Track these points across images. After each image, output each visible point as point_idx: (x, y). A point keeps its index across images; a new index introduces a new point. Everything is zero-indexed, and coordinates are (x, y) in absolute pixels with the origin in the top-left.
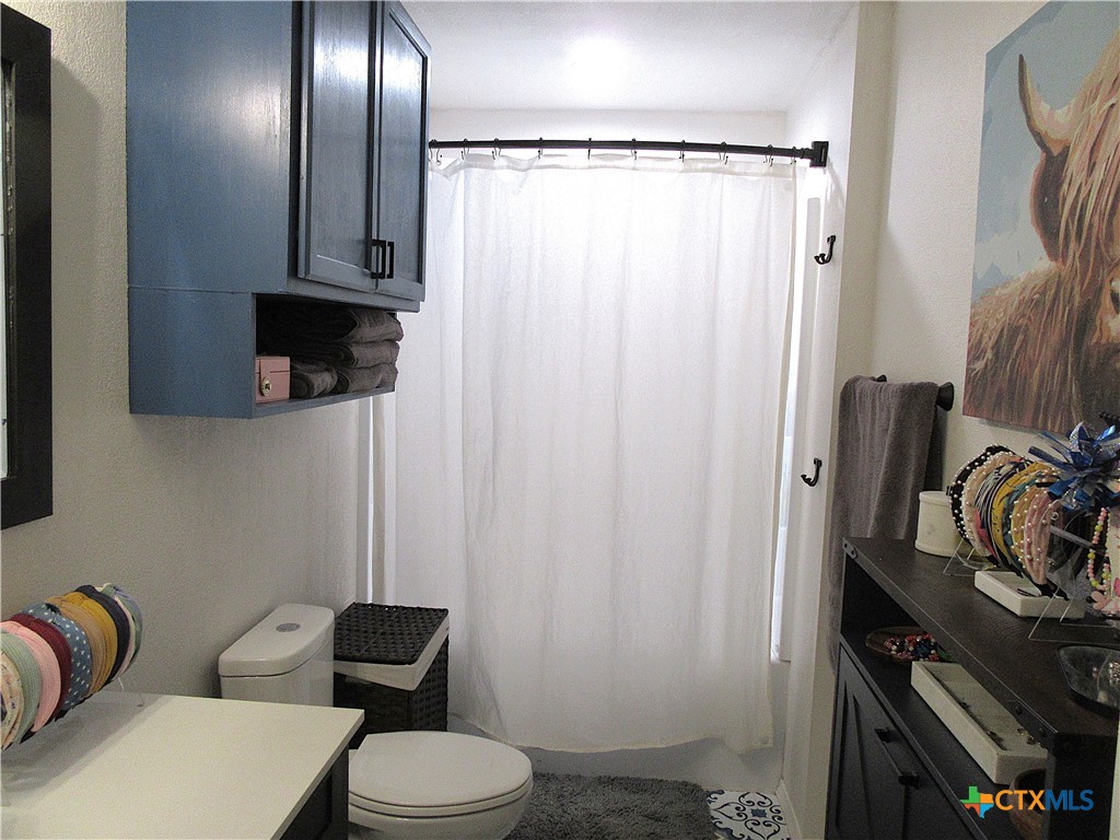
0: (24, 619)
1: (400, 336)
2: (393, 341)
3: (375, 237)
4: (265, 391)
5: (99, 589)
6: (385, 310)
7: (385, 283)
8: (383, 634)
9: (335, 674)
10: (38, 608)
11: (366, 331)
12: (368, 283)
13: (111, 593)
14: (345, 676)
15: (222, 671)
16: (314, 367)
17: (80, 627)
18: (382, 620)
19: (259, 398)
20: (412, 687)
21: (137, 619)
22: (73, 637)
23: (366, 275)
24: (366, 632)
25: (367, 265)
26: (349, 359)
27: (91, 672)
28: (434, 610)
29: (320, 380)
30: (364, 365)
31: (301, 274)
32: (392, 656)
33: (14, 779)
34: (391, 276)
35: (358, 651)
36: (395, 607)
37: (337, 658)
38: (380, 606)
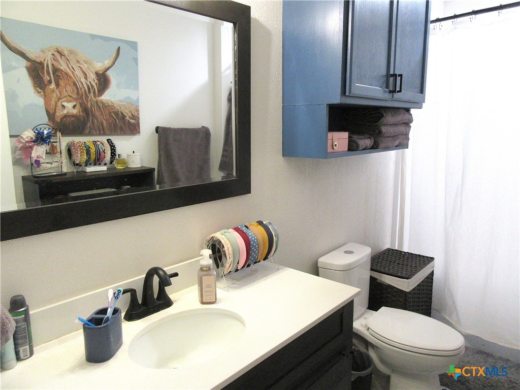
0: (237, 229)
1: (411, 121)
2: (407, 124)
3: (392, 72)
4: (334, 147)
5: (264, 223)
6: (402, 108)
7: (397, 95)
8: (398, 264)
9: (371, 277)
10: (241, 226)
11: (389, 118)
12: (388, 96)
13: (268, 225)
14: (377, 279)
15: (319, 265)
16: (362, 137)
17: (254, 235)
18: (400, 258)
19: (332, 150)
20: (407, 290)
21: (277, 236)
22: (252, 238)
23: (385, 91)
24: (390, 261)
25: (387, 87)
26: (380, 132)
27: (258, 252)
28: (427, 257)
29: (363, 143)
30: (388, 135)
31: (347, 94)
32: (399, 274)
33: (233, 284)
34: (400, 91)
35: (384, 269)
36: (408, 253)
37: (372, 269)
38: (400, 251)
